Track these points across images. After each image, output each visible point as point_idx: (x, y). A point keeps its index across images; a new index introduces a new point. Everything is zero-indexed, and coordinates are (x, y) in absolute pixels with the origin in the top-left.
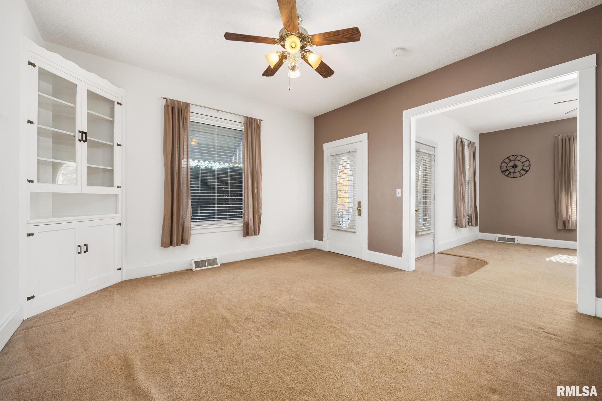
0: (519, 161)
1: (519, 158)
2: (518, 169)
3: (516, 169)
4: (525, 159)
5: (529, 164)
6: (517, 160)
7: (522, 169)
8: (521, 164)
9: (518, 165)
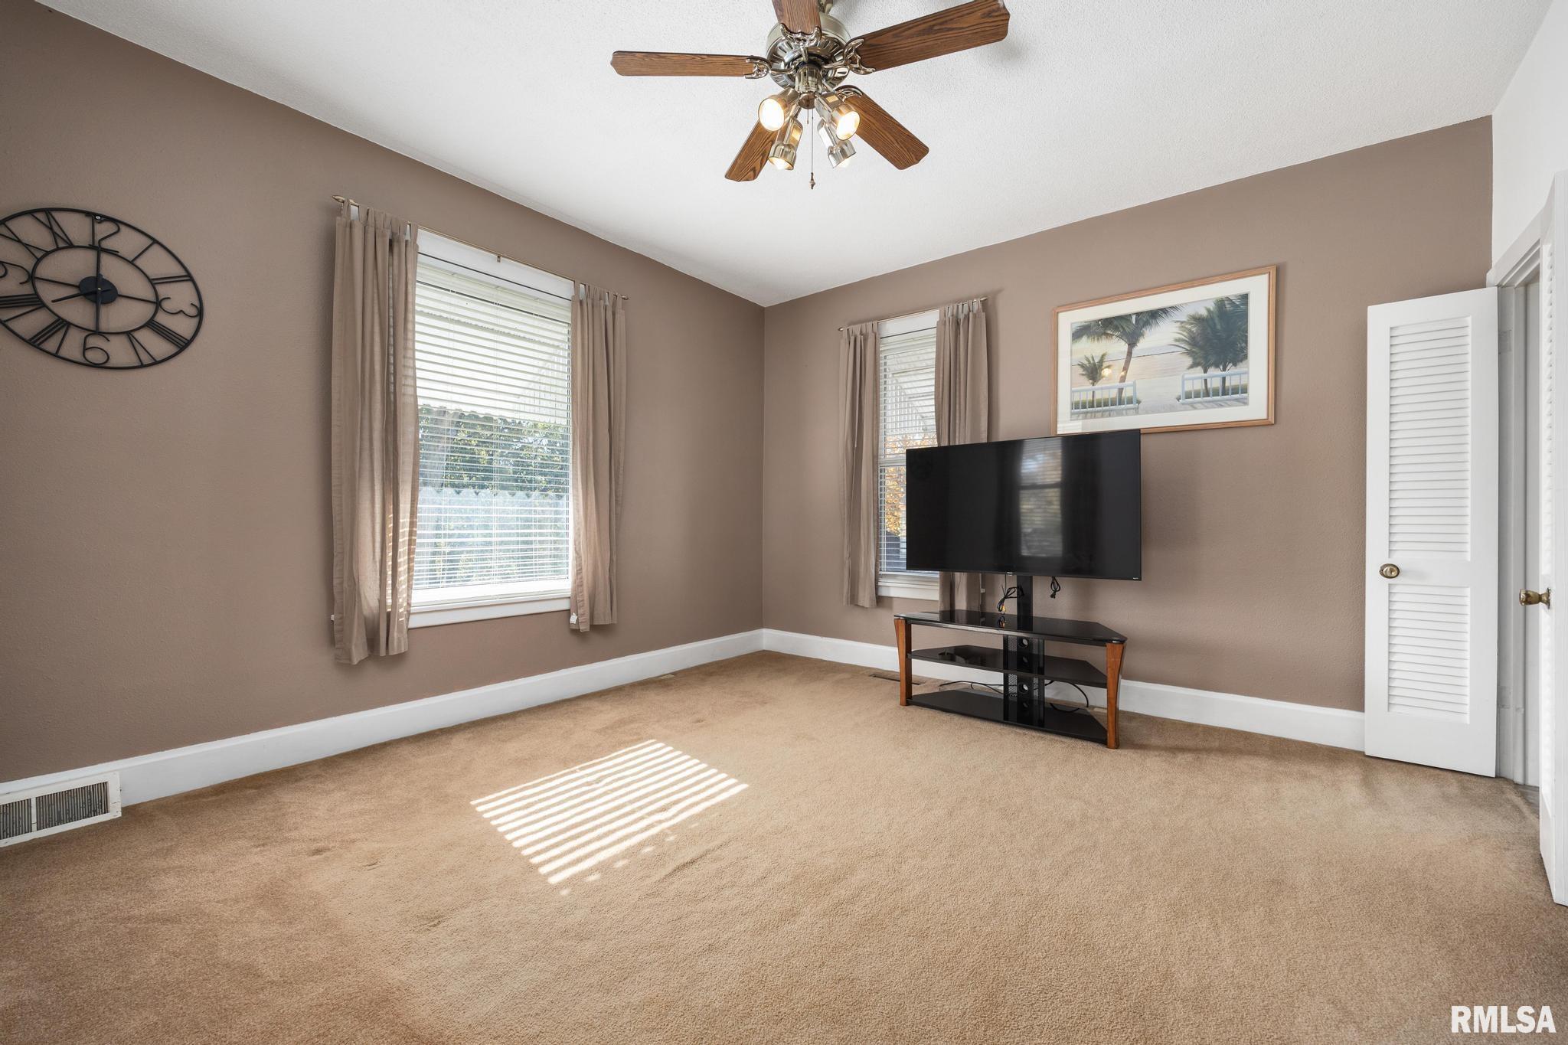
0: (132, 263)
1: (126, 243)
2: (120, 315)
3: (103, 310)
4: (168, 268)
5: (197, 303)
6: (113, 253)
7: (151, 324)
8: (144, 290)
9: (122, 290)
